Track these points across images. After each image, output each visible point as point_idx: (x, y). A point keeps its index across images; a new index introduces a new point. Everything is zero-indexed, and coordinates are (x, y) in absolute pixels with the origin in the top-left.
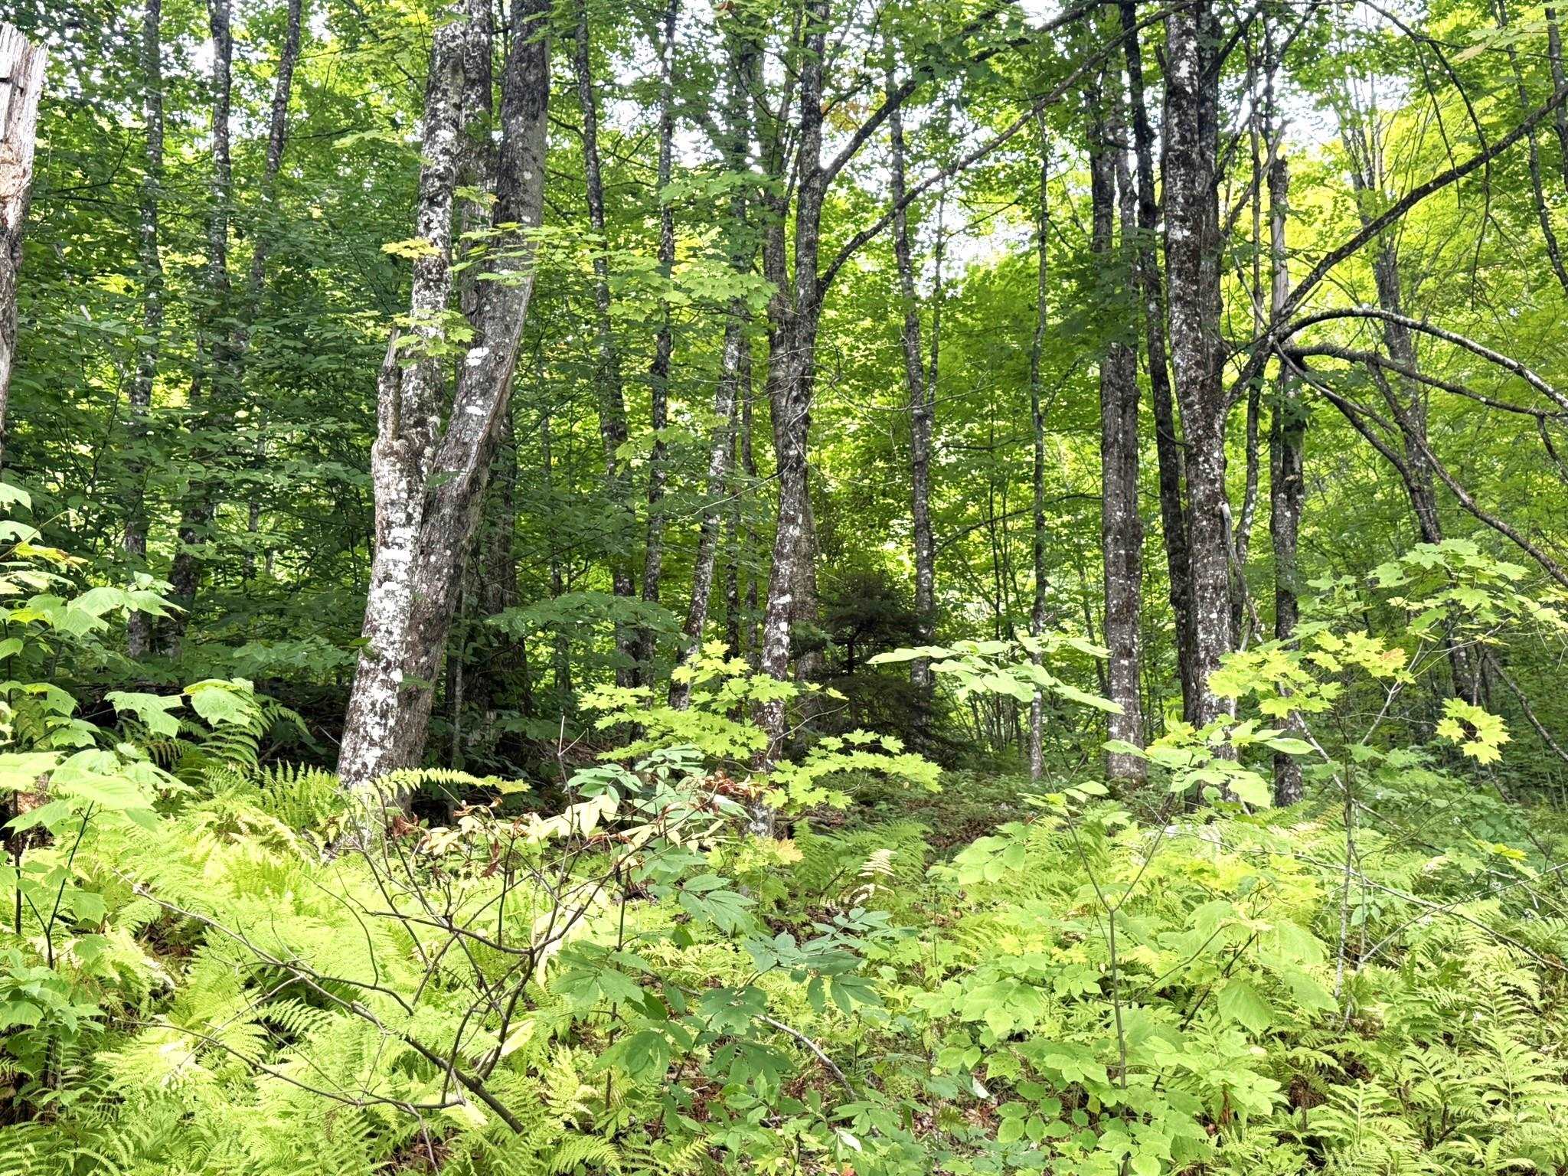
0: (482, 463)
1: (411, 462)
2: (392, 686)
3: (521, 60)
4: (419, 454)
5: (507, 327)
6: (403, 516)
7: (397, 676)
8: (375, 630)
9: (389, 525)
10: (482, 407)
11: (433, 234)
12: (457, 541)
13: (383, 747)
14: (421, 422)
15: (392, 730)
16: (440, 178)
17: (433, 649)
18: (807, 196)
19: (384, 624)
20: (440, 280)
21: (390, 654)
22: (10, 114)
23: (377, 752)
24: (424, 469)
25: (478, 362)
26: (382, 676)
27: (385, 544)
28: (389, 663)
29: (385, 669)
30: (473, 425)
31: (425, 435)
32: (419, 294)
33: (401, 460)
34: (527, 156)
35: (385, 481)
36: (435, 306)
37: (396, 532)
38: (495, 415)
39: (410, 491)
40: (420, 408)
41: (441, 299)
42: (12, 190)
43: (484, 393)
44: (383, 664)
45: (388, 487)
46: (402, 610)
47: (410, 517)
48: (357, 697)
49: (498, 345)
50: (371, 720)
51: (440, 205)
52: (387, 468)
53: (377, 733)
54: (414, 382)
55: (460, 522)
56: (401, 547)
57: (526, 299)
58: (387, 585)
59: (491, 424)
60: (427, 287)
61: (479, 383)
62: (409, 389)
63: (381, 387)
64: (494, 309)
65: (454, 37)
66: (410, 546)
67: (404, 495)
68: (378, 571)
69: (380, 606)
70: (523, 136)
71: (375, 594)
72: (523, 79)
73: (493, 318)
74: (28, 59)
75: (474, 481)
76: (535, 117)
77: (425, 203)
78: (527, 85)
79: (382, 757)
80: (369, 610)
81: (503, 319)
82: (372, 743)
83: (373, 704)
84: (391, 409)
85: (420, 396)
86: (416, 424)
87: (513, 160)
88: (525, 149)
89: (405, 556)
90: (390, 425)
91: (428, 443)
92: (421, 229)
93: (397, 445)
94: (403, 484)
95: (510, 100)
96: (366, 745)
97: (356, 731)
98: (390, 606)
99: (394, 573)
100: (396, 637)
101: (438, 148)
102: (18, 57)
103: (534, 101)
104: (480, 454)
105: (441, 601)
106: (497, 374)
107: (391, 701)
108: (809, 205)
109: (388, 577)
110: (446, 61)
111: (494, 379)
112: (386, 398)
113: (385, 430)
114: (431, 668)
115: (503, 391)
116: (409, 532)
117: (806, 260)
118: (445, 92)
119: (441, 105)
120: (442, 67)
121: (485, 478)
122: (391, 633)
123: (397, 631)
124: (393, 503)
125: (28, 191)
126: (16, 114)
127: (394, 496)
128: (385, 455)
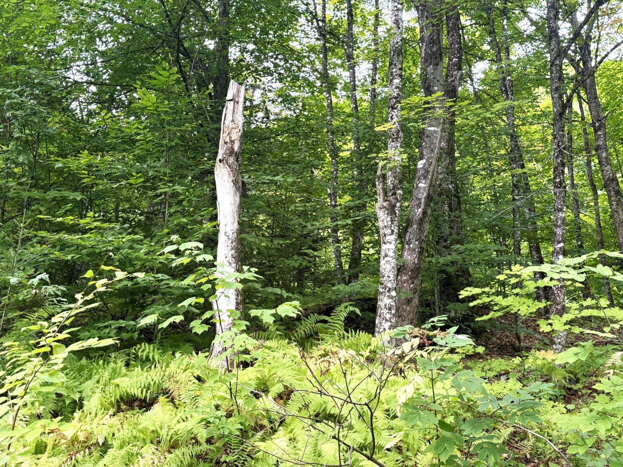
0: (427, 205)
1: (391, 210)
2: (392, 298)
3: (430, 44)
4: (394, 206)
5: (432, 150)
6: (390, 231)
7: (393, 293)
8: (383, 276)
9: (385, 235)
10: (425, 183)
11: (394, 121)
12: (420, 238)
13: (391, 322)
14: (394, 194)
15: (394, 315)
16: (396, 98)
17: (415, 281)
18: (553, 68)
19: (386, 273)
20: (398, 137)
21: (389, 285)
22: (234, 111)
23: (389, 324)
24: (397, 212)
25: (422, 166)
26: (387, 294)
27: (384, 243)
28: (390, 289)
29: (388, 291)
30: (422, 191)
31: (396, 198)
32: (391, 144)
33: (387, 209)
34: (435, 81)
35: (382, 218)
36: (396, 148)
37: (388, 237)
38: (430, 185)
39: (392, 221)
40: (394, 189)
41: (399, 145)
42: (236, 138)
43: (425, 178)
44: (387, 289)
45: (383, 221)
46: (393, 268)
47: (392, 231)
48: (379, 303)
49: (429, 158)
50: (385, 311)
51: (396, 108)
52: (382, 213)
53: (388, 316)
54: (391, 179)
55: (421, 230)
56: (390, 243)
57: (439, 137)
58: (386, 259)
59: (429, 190)
60: (393, 141)
61: (423, 174)
62: (389, 182)
63: (377, 183)
64: (426, 144)
65: (397, 42)
66: (394, 242)
67: (390, 223)
68: (383, 254)
69: (384, 267)
70: (433, 73)
71: (382, 262)
72: (431, 51)
73: (426, 148)
74: (238, 91)
75: (424, 213)
76: (437, 64)
77: (390, 109)
78: (433, 53)
79: (391, 325)
80: (381, 269)
81: (430, 147)
82: (387, 320)
83: (385, 305)
84: (381, 191)
85: (393, 184)
86: (393, 195)
87: (429, 83)
88: (434, 78)
89: (392, 246)
90: (381, 197)
91: (398, 201)
92: (390, 119)
93: (385, 204)
94: (389, 219)
95: (427, 60)
96: (384, 321)
97: (380, 316)
98: (388, 267)
99: (389, 254)
100: (392, 278)
101: (394, 87)
102: (235, 91)
103: (436, 58)
104: (425, 202)
105: (416, 262)
106: (429, 169)
107: (392, 304)
108: (555, 72)
109: (386, 256)
110: (395, 52)
111: (429, 172)
112: (379, 187)
113: (380, 198)
114: (415, 289)
115: (433, 175)
116: (393, 237)
117: (556, 96)
118: (395, 65)
119: (394, 70)
120: (394, 55)
121: (429, 212)
122: (389, 277)
123: (392, 276)
124: (385, 227)
125: (241, 137)
126: (236, 111)
127: (386, 224)
128: (381, 209)
